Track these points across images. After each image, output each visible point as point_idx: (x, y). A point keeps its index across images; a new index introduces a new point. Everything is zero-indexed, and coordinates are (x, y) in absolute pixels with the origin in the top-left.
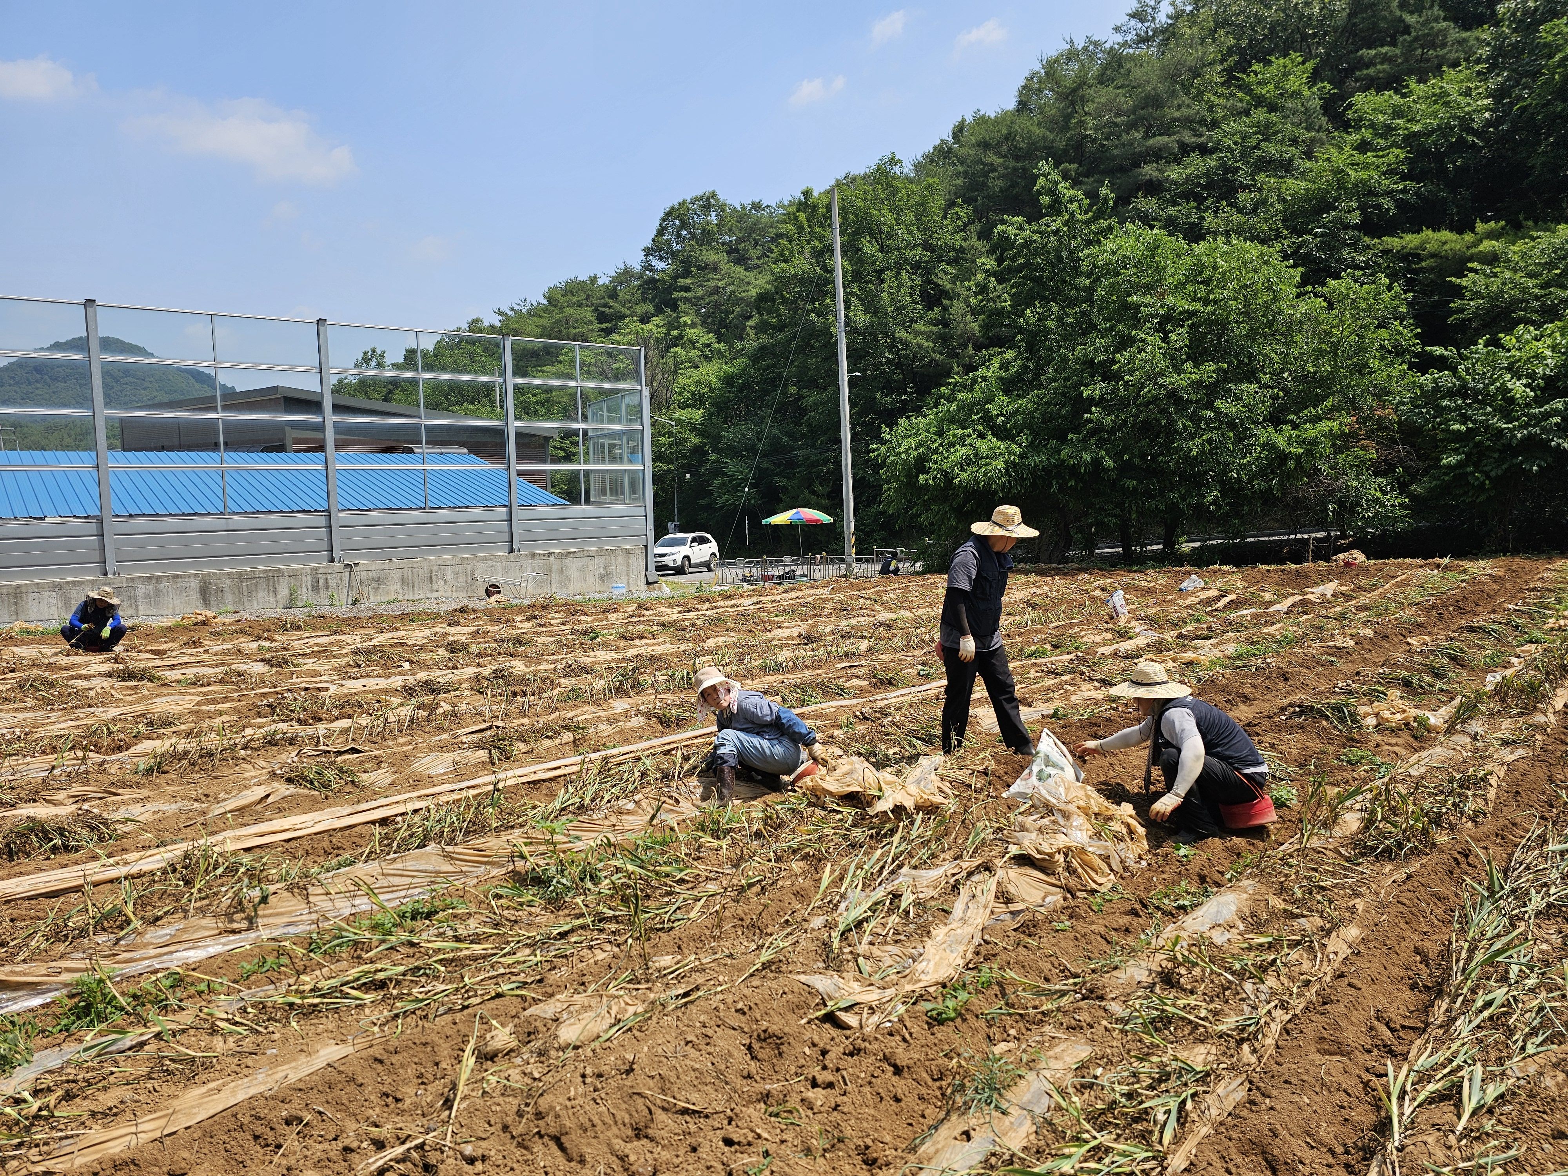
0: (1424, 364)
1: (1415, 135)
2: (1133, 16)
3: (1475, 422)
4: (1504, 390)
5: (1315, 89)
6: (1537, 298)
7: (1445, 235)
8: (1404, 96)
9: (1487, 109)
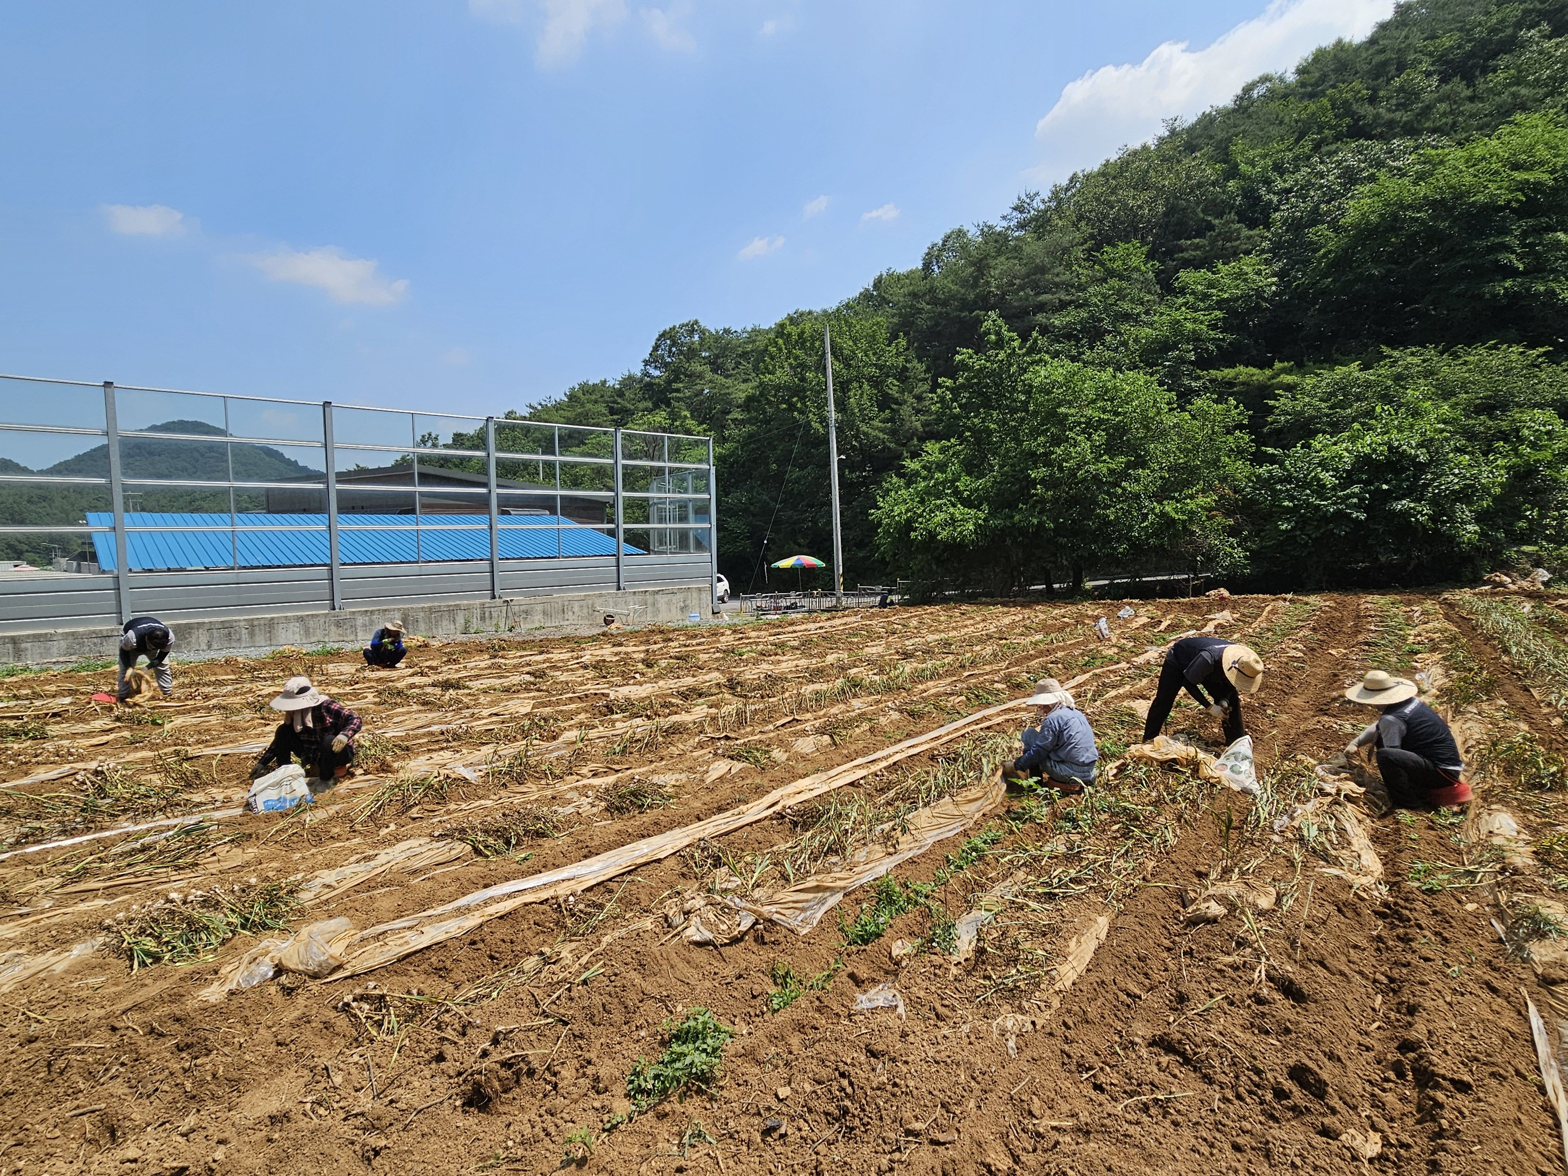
0: (1259, 458)
1: (1223, 300)
2: (1015, 209)
3: (1299, 500)
4: (1316, 478)
5: (1149, 265)
6: (1327, 415)
7: (1252, 370)
8: (1214, 273)
9: (1273, 284)
